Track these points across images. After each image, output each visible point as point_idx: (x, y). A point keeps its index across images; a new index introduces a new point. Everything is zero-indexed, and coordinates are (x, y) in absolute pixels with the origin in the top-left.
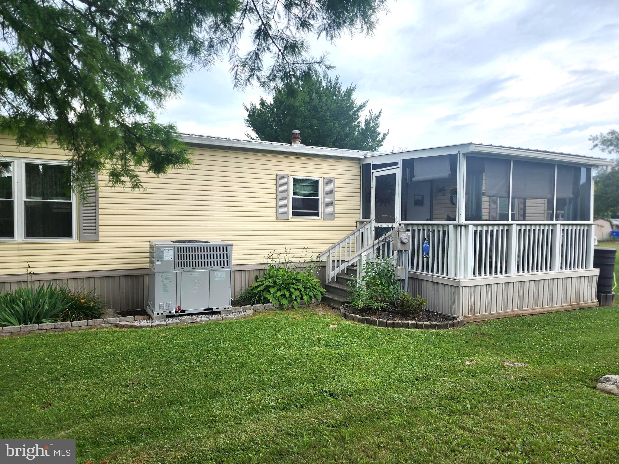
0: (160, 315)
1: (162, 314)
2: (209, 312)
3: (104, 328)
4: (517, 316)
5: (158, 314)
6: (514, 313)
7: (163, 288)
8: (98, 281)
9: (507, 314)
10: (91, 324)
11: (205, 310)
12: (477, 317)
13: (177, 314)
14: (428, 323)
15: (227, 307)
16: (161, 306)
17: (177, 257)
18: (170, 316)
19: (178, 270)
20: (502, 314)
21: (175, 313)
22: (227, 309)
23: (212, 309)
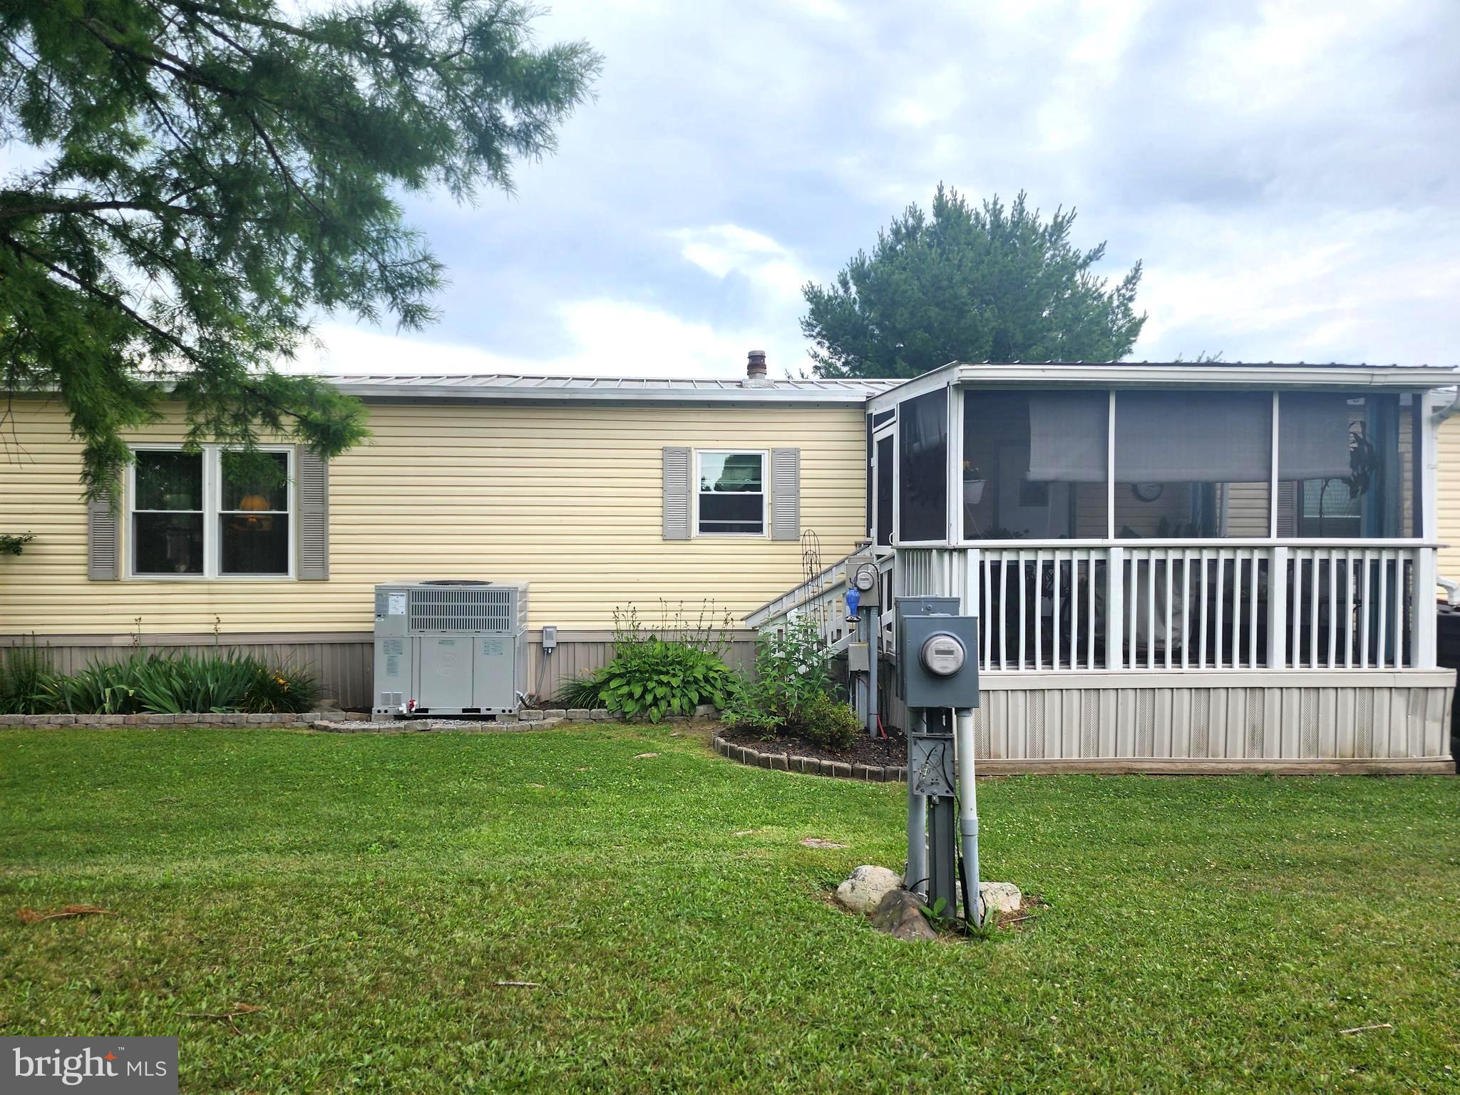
0: (383, 713)
1: (386, 711)
2: (471, 715)
3: (297, 728)
4: (1130, 772)
5: (379, 711)
6: (1122, 765)
7: (388, 665)
8: (326, 650)
9: (1098, 766)
10: (276, 720)
11: (464, 710)
12: (999, 766)
13: (411, 715)
14: (846, 765)
15: (507, 709)
16: (386, 698)
17: (413, 610)
18: (400, 717)
19: (416, 633)
20: (1082, 765)
21: (405, 712)
22: (507, 713)
23: (478, 710)
